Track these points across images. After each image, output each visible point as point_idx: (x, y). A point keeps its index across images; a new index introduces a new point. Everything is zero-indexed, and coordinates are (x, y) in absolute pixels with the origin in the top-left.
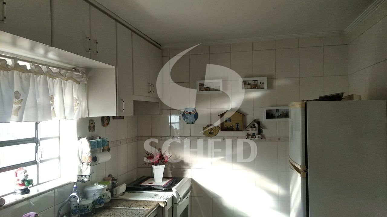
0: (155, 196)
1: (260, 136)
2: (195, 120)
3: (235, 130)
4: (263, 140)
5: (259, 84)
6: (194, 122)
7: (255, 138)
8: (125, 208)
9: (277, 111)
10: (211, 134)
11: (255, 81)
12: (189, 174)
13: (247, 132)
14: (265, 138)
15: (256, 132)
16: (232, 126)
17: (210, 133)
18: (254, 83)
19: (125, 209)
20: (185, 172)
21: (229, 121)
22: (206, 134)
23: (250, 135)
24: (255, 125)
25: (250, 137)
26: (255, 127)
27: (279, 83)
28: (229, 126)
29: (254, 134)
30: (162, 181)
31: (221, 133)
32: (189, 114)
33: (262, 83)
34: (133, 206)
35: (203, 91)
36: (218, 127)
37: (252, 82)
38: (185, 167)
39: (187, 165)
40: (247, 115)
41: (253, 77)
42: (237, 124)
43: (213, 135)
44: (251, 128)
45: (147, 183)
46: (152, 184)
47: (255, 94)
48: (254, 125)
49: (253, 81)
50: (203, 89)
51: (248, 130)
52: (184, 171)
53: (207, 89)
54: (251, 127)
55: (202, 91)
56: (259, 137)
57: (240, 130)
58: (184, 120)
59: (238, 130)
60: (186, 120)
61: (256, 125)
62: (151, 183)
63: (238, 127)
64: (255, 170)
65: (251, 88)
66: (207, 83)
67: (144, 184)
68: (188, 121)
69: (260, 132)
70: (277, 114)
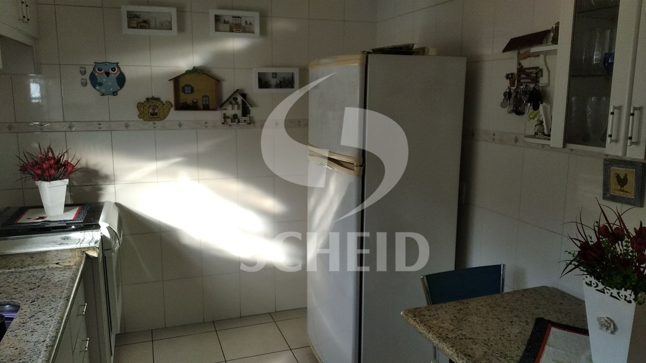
0: (63, 241)
1: (246, 118)
2: (119, 88)
3: (201, 107)
4: (251, 125)
5: (243, 24)
6: (116, 92)
7: (239, 122)
8: (11, 270)
9: (275, 75)
10: (154, 116)
11: (237, 19)
12: (111, 195)
13: (224, 112)
14: (254, 123)
15: (239, 112)
16: (195, 100)
17: (152, 114)
18: (234, 22)
19: (12, 272)
20: (102, 192)
21: (190, 92)
22: (144, 116)
23: (228, 117)
24: (237, 99)
25: (229, 120)
26: (237, 103)
27: (278, 25)
28: (189, 102)
29: (235, 116)
30: (64, 212)
31: (174, 115)
32: (105, 75)
33: (248, 23)
34: (29, 265)
35: (134, 28)
36: (169, 102)
37: (231, 20)
38: (101, 182)
39: (106, 178)
40: (223, 80)
41: (233, 9)
42: (205, 96)
43: (159, 119)
44: (231, 105)
45: (30, 218)
46: (45, 220)
47: (236, 43)
48: (235, 99)
49: (233, 17)
50: (135, 25)
51: (225, 109)
52: (101, 189)
53: (144, 24)
54: (231, 103)
55: (132, 28)
56: (245, 121)
57: (210, 108)
58: (94, 87)
59: (206, 108)
60: (97, 88)
61: (240, 99)
62: (42, 218)
63: (207, 103)
64: (237, 178)
65: (232, 31)
66: (145, 12)
67: (24, 220)
68: (103, 90)
69: (246, 112)
70: (273, 82)
